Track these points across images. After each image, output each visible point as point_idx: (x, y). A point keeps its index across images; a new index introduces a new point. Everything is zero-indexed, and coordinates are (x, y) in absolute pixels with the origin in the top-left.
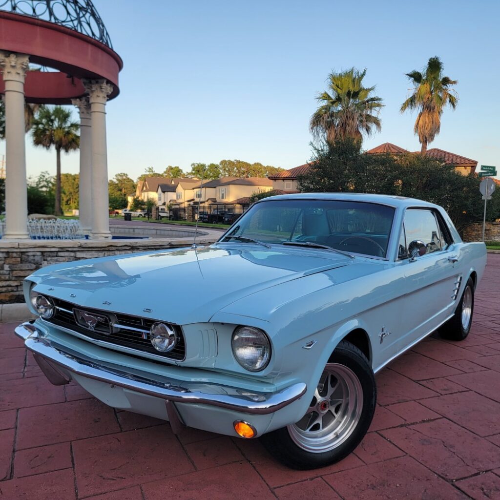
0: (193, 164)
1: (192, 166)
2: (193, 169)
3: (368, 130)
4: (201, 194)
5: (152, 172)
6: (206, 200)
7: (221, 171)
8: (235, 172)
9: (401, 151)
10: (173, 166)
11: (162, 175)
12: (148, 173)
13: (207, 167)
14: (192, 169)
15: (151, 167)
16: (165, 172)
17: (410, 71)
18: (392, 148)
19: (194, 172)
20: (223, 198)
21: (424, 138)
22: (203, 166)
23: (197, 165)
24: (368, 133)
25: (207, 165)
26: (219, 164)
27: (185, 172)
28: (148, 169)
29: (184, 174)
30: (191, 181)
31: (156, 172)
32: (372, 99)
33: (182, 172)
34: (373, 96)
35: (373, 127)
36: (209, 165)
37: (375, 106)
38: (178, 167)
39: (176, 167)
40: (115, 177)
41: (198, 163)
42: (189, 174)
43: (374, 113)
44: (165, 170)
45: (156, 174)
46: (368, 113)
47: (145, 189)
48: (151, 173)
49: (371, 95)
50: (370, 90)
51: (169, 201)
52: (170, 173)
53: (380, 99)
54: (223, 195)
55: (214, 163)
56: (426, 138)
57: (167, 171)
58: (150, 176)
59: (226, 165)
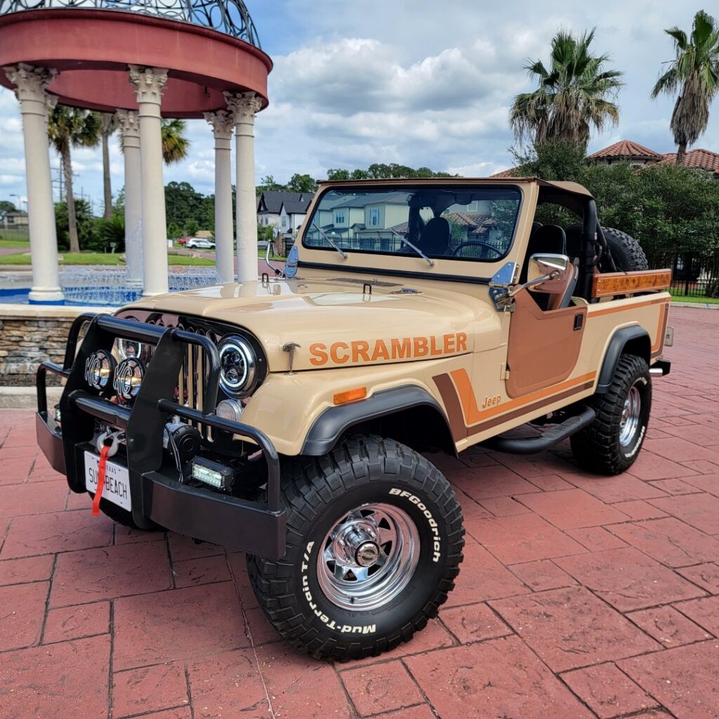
0: (331, 171)
1: (328, 172)
2: (331, 177)
3: (598, 122)
4: (343, 218)
5: (271, 182)
6: (351, 226)
9: (646, 153)
10: (302, 175)
11: (285, 188)
12: (265, 185)
13: (350, 176)
14: (328, 177)
15: (270, 177)
16: (289, 184)
17: (670, 27)
18: (632, 149)
19: (330, 181)
20: (374, 223)
21: (682, 137)
22: (345, 173)
23: (336, 172)
24: (598, 127)
25: (350, 172)
31: (277, 183)
32: (606, 75)
34: (606, 70)
35: (607, 118)
36: (353, 172)
37: (610, 86)
38: (308, 176)
41: (337, 169)
43: (608, 97)
44: (290, 180)
45: (277, 185)
46: (599, 98)
47: (262, 209)
48: (270, 184)
49: (604, 68)
50: (599, 60)
52: (297, 184)
53: (617, 74)
54: (374, 218)
55: (361, 169)
56: (684, 136)
57: (292, 181)
58: (268, 190)
59: (378, 172)
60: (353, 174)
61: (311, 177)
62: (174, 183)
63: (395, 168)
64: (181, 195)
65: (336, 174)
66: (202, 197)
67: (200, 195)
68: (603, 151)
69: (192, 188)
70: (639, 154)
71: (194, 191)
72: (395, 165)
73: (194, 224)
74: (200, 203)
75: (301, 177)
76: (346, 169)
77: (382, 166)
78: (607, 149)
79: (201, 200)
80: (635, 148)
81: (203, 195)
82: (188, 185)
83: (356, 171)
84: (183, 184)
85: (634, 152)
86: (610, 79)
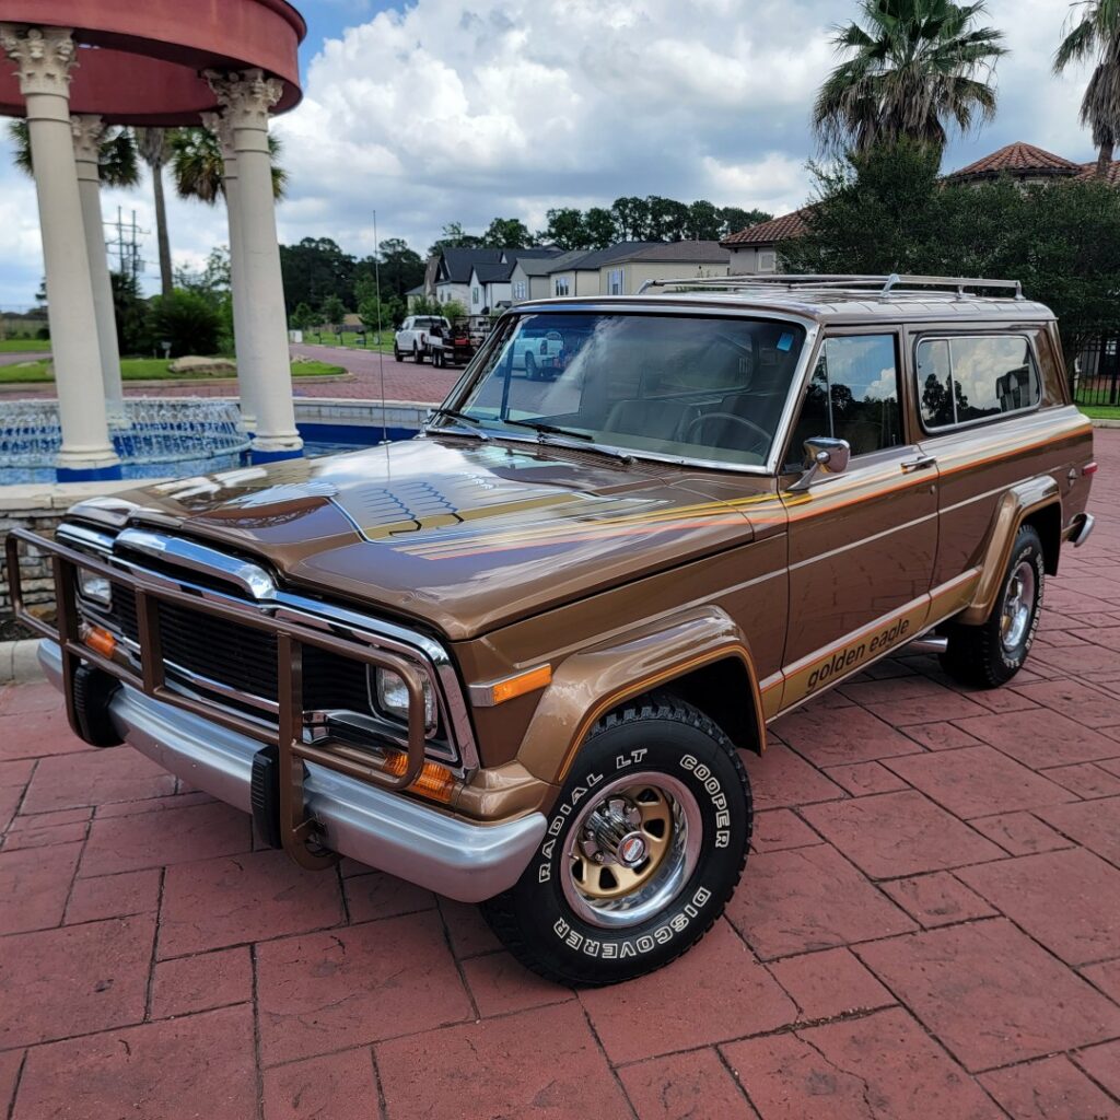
0: (552, 212)
1: (548, 215)
2: (553, 223)
3: (963, 116)
4: (566, 287)
5: (459, 233)
7: (617, 226)
8: (650, 226)
9: (1053, 163)
10: (506, 219)
11: (482, 241)
12: (450, 238)
13: (583, 218)
14: (548, 223)
15: (455, 224)
16: (487, 234)
18: (1029, 157)
19: (553, 230)
21: (1105, 132)
22: (576, 214)
23: (560, 213)
24: (963, 125)
25: (583, 212)
26: (610, 208)
27: (532, 231)
28: (449, 228)
29: (531, 239)
30: (546, 253)
31: (468, 234)
32: (976, 36)
33: (526, 231)
34: (976, 29)
35: (976, 109)
36: (589, 212)
37: (984, 54)
38: (517, 221)
39: (512, 221)
40: (379, 249)
41: (562, 208)
42: (543, 236)
43: (979, 72)
44: (488, 229)
45: (469, 238)
46: (964, 75)
47: (442, 277)
48: (457, 237)
49: (974, 24)
50: (969, 11)
51: (495, 303)
52: (499, 236)
53: (996, 35)
54: (615, 287)
55: (601, 208)
56: (1109, 132)
57: (491, 231)
58: (454, 246)
59: (627, 211)
60: (588, 215)
61: (521, 222)
62: (309, 240)
63: (654, 204)
64: (321, 260)
65: (560, 217)
66: (353, 261)
67: (350, 257)
68: (979, 163)
69: (337, 247)
70: (1040, 165)
71: (340, 251)
72: (656, 198)
73: (336, 304)
74: (351, 270)
75: (505, 224)
76: (577, 208)
77: (635, 200)
78: (986, 159)
79: (354, 265)
80: (1033, 156)
81: (355, 258)
82: (330, 242)
83: (592, 210)
84: (323, 240)
85: (1032, 161)
86: (986, 42)
